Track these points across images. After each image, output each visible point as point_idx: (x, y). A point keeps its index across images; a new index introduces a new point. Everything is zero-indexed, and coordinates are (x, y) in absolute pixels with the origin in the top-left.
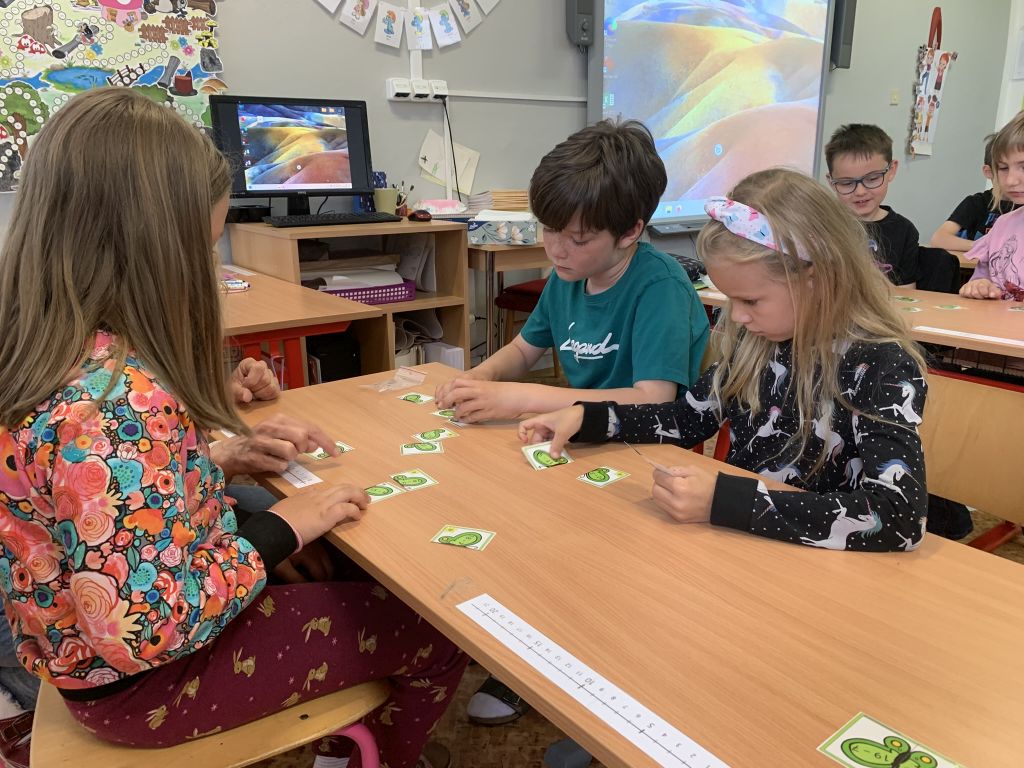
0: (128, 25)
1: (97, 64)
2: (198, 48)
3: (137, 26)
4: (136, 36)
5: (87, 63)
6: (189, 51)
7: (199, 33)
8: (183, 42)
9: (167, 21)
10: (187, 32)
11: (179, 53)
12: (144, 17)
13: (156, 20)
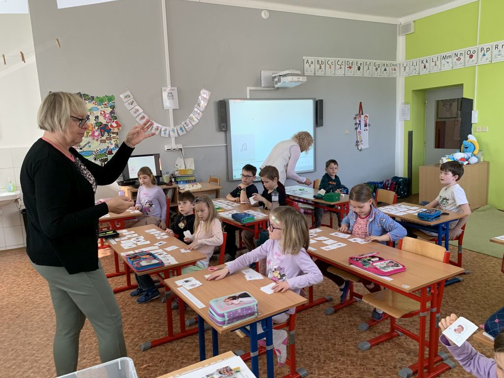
0: (97, 140)
1: (90, 150)
2: (114, 143)
3: (99, 140)
4: (99, 142)
5: (87, 150)
6: (112, 144)
7: (114, 140)
8: (110, 142)
9: (107, 138)
10: (111, 140)
11: (109, 145)
12: (101, 138)
13: (104, 138)
